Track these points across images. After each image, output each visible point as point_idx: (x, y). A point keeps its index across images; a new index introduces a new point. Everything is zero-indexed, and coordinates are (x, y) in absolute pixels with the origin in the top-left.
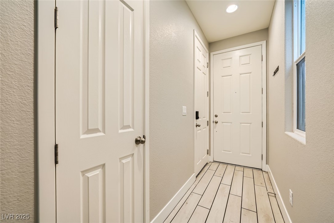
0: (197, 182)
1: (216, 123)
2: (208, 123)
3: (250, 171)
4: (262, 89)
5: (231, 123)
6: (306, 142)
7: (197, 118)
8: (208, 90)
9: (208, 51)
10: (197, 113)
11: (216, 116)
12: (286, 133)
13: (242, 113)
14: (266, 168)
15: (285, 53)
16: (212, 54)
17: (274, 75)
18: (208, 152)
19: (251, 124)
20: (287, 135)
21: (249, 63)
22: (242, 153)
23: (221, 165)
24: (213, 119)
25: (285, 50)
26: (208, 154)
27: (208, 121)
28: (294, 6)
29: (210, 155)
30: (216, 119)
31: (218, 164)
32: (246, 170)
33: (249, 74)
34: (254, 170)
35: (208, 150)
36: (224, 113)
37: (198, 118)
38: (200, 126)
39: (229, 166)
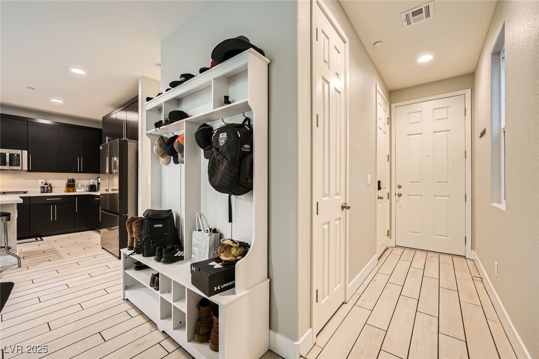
0: (380, 265)
1: (400, 195)
2: (389, 196)
3: (449, 258)
4: (466, 151)
5: (421, 196)
6: (506, 208)
7: (379, 188)
8: (389, 154)
9: (388, 103)
10: (379, 182)
11: (400, 187)
12: (493, 204)
13: (437, 182)
14: (470, 254)
15: (491, 117)
16: (393, 105)
17: (481, 136)
18: (389, 234)
19: (449, 197)
20: (495, 207)
21: (446, 117)
22: (437, 235)
23: (406, 251)
24: (395, 190)
25: (491, 115)
26: (388, 235)
27: (388, 194)
28: (502, 68)
29: (391, 238)
30: (399, 191)
31: (402, 250)
32: (442, 257)
33: (447, 132)
34: (454, 258)
35: (388, 231)
36: (410, 182)
37: (381, 188)
38: (382, 198)
39: (418, 253)
